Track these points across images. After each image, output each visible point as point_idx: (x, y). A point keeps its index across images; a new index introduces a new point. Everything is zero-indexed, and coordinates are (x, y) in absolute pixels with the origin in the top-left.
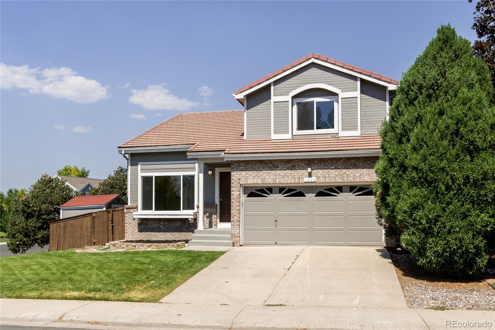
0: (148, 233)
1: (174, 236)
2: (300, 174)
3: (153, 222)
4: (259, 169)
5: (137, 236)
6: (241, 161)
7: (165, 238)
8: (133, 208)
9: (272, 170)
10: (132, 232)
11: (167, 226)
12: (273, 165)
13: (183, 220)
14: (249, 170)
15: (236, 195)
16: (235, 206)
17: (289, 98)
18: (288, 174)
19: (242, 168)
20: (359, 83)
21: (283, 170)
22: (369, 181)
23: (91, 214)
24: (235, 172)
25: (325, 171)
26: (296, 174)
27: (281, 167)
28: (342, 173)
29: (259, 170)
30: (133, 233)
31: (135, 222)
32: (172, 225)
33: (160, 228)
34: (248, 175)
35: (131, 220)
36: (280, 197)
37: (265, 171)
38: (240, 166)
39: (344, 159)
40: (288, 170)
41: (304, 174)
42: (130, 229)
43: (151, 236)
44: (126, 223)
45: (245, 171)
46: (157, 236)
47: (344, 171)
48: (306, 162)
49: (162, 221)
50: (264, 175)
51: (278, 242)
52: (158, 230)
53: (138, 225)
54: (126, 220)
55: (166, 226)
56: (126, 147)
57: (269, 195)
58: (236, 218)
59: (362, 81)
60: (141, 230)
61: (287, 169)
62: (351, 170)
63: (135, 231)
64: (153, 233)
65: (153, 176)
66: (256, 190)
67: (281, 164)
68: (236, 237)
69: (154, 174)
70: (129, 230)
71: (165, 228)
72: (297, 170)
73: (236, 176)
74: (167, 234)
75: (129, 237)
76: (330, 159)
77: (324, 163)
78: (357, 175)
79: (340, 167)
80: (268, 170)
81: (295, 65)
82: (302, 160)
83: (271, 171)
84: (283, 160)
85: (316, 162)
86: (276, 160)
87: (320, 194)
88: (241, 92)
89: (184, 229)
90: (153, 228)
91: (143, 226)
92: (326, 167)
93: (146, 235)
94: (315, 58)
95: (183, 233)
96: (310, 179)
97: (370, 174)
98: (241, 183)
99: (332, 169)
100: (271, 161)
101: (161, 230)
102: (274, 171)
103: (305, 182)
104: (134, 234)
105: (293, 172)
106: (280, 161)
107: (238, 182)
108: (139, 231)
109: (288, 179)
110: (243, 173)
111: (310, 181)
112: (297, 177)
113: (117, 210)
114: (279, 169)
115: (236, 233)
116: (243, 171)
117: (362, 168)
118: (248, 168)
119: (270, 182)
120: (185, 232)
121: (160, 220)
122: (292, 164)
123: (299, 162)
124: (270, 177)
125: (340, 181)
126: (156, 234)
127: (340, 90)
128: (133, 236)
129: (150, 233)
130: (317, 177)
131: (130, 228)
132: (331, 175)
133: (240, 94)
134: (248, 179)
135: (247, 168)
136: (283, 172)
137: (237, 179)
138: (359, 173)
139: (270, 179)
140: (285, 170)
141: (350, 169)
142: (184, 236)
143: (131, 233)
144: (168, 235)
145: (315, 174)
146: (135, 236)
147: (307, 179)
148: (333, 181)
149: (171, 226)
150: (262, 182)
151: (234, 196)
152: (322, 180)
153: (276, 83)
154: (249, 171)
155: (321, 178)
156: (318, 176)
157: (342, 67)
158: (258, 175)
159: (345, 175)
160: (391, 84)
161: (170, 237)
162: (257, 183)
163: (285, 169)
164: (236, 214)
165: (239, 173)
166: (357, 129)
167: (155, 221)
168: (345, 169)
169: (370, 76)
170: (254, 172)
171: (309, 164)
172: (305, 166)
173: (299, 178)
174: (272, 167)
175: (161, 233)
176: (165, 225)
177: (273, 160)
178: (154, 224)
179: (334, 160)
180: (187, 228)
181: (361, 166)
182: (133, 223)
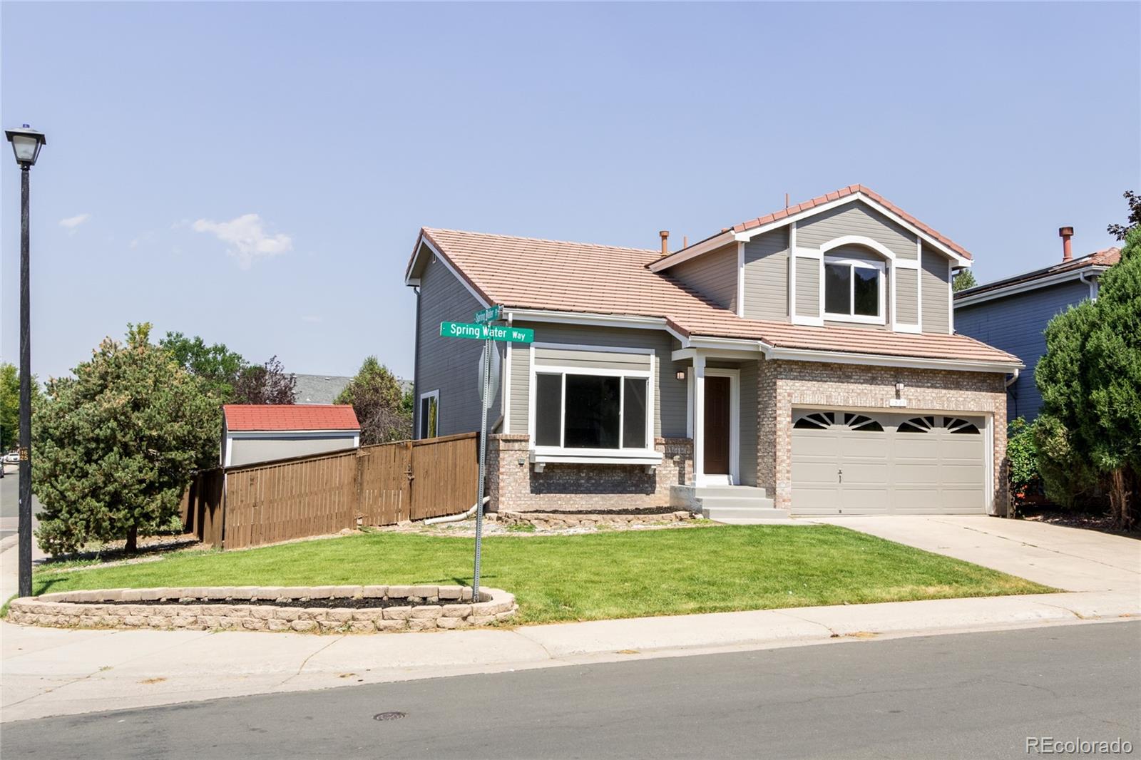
0: (552, 495)
1: (608, 502)
2: (884, 393)
3: (563, 472)
4: (823, 379)
5: (529, 503)
6: (793, 361)
7: (590, 506)
8: (521, 441)
9: (842, 382)
10: (515, 494)
11: (595, 479)
12: (844, 373)
13: (628, 468)
14: (807, 378)
15: (784, 423)
16: (782, 443)
17: (819, 254)
18: (866, 391)
19: (795, 374)
20: (919, 246)
21: (858, 383)
22: (975, 410)
23: (354, 452)
24: (784, 380)
25: (919, 389)
26: (877, 392)
27: (856, 377)
28: (941, 395)
29: (821, 381)
30: (519, 495)
31: (523, 471)
32: (604, 478)
33: (580, 485)
34: (804, 388)
35: (514, 467)
36: (846, 429)
37: (831, 383)
38: (791, 370)
39: (943, 372)
40: (867, 383)
41: (889, 393)
42: (512, 487)
43: (559, 502)
44: (502, 474)
45: (800, 380)
46: (572, 502)
47: (944, 391)
48: (892, 373)
49: (585, 471)
50: (830, 389)
51: (843, 510)
52: (575, 488)
53: (530, 479)
54: (502, 467)
55: (593, 481)
56: (516, 307)
57: (829, 425)
58: (784, 465)
59: (925, 245)
60: (536, 490)
61: (865, 382)
62: (952, 392)
63: (523, 492)
64: (563, 495)
65: (562, 374)
66: (808, 416)
67: (856, 372)
68: (784, 501)
69: (565, 370)
70: (510, 488)
71: (590, 485)
72: (879, 385)
73: (784, 388)
74: (595, 497)
75: (508, 504)
76: (925, 371)
77: (917, 377)
78: (961, 399)
79: (938, 385)
80: (836, 382)
81: (834, 198)
82: (887, 369)
83: (840, 384)
84: (859, 365)
85: (906, 373)
86: (848, 365)
87: (904, 428)
88: (746, 230)
89: (629, 487)
90: (564, 485)
91: (541, 481)
92: (920, 384)
93: (549, 500)
94: (862, 193)
95: (628, 495)
96: (898, 401)
97: (977, 400)
98: (793, 402)
99: (928, 387)
100: (841, 366)
101: (582, 489)
102: (846, 384)
103: (891, 407)
104: (520, 497)
105: (873, 387)
106: (854, 367)
107: (789, 399)
108: (532, 493)
109: (867, 399)
110: (797, 384)
111: (898, 405)
112: (879, 396)
113: (424, 443)
114: (852, 381)
115: (784, 493)
116: (797, 379)
117: (967, 390)
118: (805, 376)
119: (840, 404)
120: (631, 492)
121: (579, 467)
122: (873, 374)
123: (883, 372)
124: (839, 394)
125: (938, 408)
126: (571, 497)
127: (894, 255)
128: (519, 502)
129: (557, 495)
130: (907, 398)
131: (512, 484)
132: (927, 398)
133: (744, 233)
134: (805, 396)
135: (804, 374)
136: (859, 387)
137: (786, 394)
138: (963, 396)
139: (839, 397)
140: (862, 383)
141: (951, 389)
142: (629, 501)
143: (513, 496)
144: (597, 499)
145: (904, 395)
146: (523, 502)
147: (894, 402)
148: (930, 407)
149: (602, 481)
150: (827, 402)
151: (781, 426)
152: (914, 404)
153: (801, 223)
154: (806, 380)
155: (914, 401)
156: (909, 397)
157: (900, 216)
158: (821, 389)
159: (945, 398)
160: (962, 258)
161: (601, 503)
162: (819, 403)
163: (862, 381)
164: (785, 458)
165: (790, 382)
166: (916, 322)
167: (569, 470)
168: (945, 388)
169: (936, 239)
170: (814, 382)
171: (896, 377)
172: (891, 379)
173: (882, 399)
174: (842, 376)
175: (581, 495)
176: (590, 478)
177: (844, 364)
178: (567, 475)
179: (931, 373)
180: (636, 486)
181: (966, 385)
182: (518, 474)
